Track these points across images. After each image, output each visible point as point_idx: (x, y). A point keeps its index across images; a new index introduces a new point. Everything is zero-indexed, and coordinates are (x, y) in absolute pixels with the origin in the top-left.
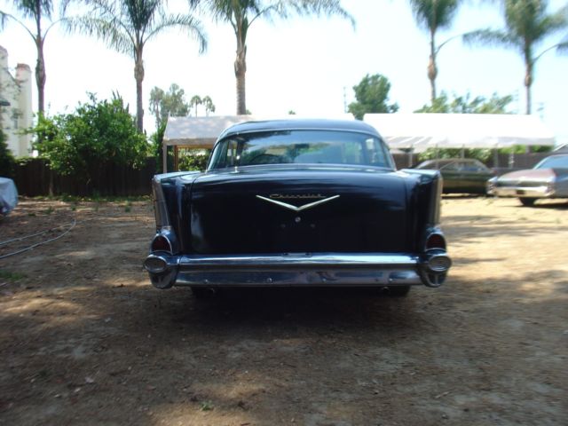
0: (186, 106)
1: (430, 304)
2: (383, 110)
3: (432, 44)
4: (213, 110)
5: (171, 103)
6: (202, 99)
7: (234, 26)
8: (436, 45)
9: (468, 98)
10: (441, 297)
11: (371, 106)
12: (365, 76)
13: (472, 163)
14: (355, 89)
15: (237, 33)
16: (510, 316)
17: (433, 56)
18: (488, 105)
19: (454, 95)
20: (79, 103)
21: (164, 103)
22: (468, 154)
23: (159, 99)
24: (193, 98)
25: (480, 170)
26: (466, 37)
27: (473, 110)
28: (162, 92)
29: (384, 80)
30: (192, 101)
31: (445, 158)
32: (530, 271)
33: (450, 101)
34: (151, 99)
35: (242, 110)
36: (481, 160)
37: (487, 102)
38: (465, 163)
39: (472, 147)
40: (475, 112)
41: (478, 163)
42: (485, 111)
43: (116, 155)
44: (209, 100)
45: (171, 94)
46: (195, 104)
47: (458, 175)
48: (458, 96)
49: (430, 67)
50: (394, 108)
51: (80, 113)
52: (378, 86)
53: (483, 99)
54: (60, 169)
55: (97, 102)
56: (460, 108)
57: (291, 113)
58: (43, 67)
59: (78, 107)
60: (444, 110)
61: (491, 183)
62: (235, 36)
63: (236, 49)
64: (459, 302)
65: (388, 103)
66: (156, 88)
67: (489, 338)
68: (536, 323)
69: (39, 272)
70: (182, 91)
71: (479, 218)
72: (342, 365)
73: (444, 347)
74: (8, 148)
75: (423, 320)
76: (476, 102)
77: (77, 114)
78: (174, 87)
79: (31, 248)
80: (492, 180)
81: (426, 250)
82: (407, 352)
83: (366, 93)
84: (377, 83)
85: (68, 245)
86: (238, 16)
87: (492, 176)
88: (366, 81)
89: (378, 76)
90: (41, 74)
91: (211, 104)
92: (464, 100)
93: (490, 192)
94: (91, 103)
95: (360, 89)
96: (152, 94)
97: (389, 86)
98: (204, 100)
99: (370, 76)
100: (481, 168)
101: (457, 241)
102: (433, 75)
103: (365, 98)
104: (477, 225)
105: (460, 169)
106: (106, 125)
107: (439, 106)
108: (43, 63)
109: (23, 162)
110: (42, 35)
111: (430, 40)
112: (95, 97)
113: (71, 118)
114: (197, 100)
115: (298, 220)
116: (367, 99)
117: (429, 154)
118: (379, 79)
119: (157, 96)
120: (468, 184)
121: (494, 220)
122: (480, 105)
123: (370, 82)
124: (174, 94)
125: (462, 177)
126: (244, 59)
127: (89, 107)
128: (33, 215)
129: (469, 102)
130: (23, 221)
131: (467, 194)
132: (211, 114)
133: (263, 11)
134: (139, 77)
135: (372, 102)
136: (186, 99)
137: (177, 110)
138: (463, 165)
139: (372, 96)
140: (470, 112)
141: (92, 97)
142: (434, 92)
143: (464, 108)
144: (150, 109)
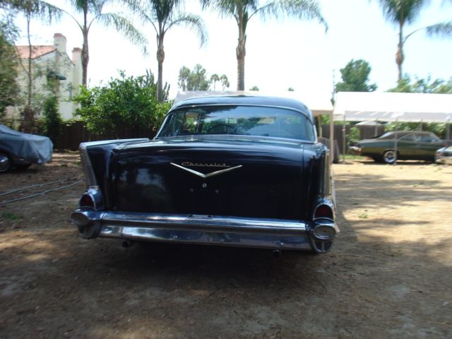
0: (207, 82)
1: (334, 264)
2: (364, 89)
3: (401, 34)
4: (228, 86)
5: (194, 79)
6: (219, 77)
7: (237, 19)
8: (404, 35)
9: (429, 80)
10: (348, 258)
11: (354, 86)
12: (350, 61)
13: (428, 135)
14: (342, 71)
15: (239, 25)
16: (400, 282)
17: (401, 45)
18: (444, 87)
19: (416, 78)
20: (112, 78)
21: (189, 80)
22: (425, 127)
23: (186, 77)
24: (213, 76)
25: (434, 141)
26: (430, 29)
27: (433, 90)
28: (189, 71)
29: (366, 64)
30: (212, 79)
31: (406, 130)
32: (442, 236)
33: (413, 82)
34: (180, 76)
35: (241, 86)
36: (436, 133)
37: (445, 84)
38: (422, 135)
39: (429, 121)
40: (434, 92)
41: (433, 135)
42: (443, 91)
43: (138, 120)
44: (225, 78)
45: (196, 73)
46: (213, 81)
47: (415, 144)
48: (420, 79)
49: (398, 53)
50: (374, 88)
51: (112, 86)
52: (361, 69)
53: (442, 81)
54: (93, 130)
55: (126, 78)
56: (422, 88)
57: (290, 90)
58: (87, 50)
59: (111, 81)
60: (407, 90)
61: (439, 153)
62: (238, 27)
63: (238, 37)
64: (361, 264)
65: (368, 83)
66: (184, 68)
67: (367, 304)
68: (421, 292)
69: (35, 214)
70: (204, 70)
71: (422, 182)
72: (218, 321)
73: (320, 310)
74: (58, 112)
75: (317, 281)
76: (436, 83)
77: (109, 87)
78: (199, 67)
79: (43, 193)
80: (441, 150)
81: (314, 219)
82: (283, 313)
83: (350, 75)
84: (360, 67)
85: (74, 192)
86: (240, 12)
87: (442, 146)
88: (350, 65)
89: (360, 61)
90: (85, 55)
91: (227, 81)
92: (426, 82)
93: (438, 161)
94: (121, 79)
95: (346, 72)
96: (180, 72)
97: (369, 69)
98: (222, 78)
99: (354, 61)
100: (435, 139)
101: (393, 203)
102: (400, 61)
103: (350, 78)
104: (420, 188)
105: (417, 140)
106: (131, 95)
107: (403, 87)
108: (87, 47)
109: (69, 124)
110: (87, 26)
111: (398, 32)
112: (125, 73)
113: (104, 90)
114: (215, 78)
115: (205, 185)
116: (352, 80)
117: (393, 126)
118: (362, 63)
119: (184, 74)
120: (423, 152)
121: (437, 185)
122: (439, 86)
123: (354, 66)
124: (198, 72)
125: (418, 146)
126: (244, 46)
127: (119, 81)
128: (66, 166)
129: (429, 84)
130: (56, 170)
131: (422, 161)
132: (227, 89)
133: (261, 9)
134: (160, 59)
135: (355, 82)
136: (208, 77)
137: (200, 85)
138: (420, 137)
139: (355, 78)
140: (431, 92)
141: (122, 75)
142: (400, 75)
143: (425, 88)
144: (179, 84)
